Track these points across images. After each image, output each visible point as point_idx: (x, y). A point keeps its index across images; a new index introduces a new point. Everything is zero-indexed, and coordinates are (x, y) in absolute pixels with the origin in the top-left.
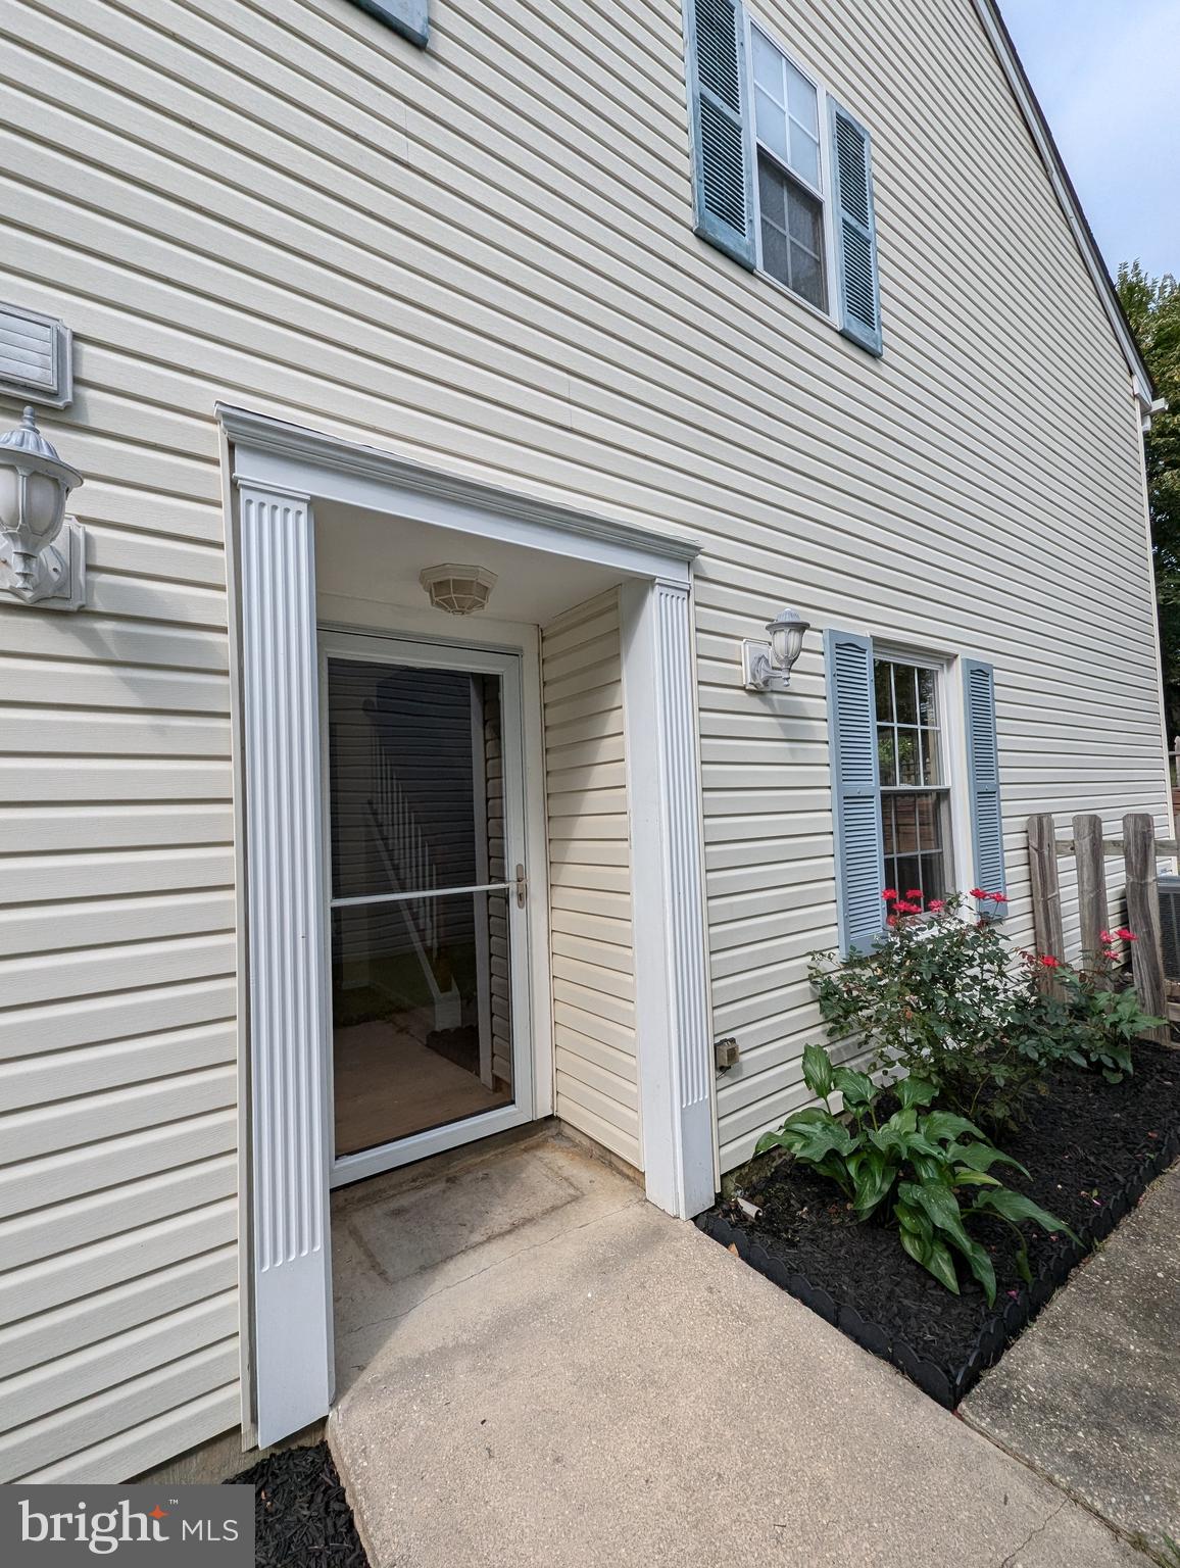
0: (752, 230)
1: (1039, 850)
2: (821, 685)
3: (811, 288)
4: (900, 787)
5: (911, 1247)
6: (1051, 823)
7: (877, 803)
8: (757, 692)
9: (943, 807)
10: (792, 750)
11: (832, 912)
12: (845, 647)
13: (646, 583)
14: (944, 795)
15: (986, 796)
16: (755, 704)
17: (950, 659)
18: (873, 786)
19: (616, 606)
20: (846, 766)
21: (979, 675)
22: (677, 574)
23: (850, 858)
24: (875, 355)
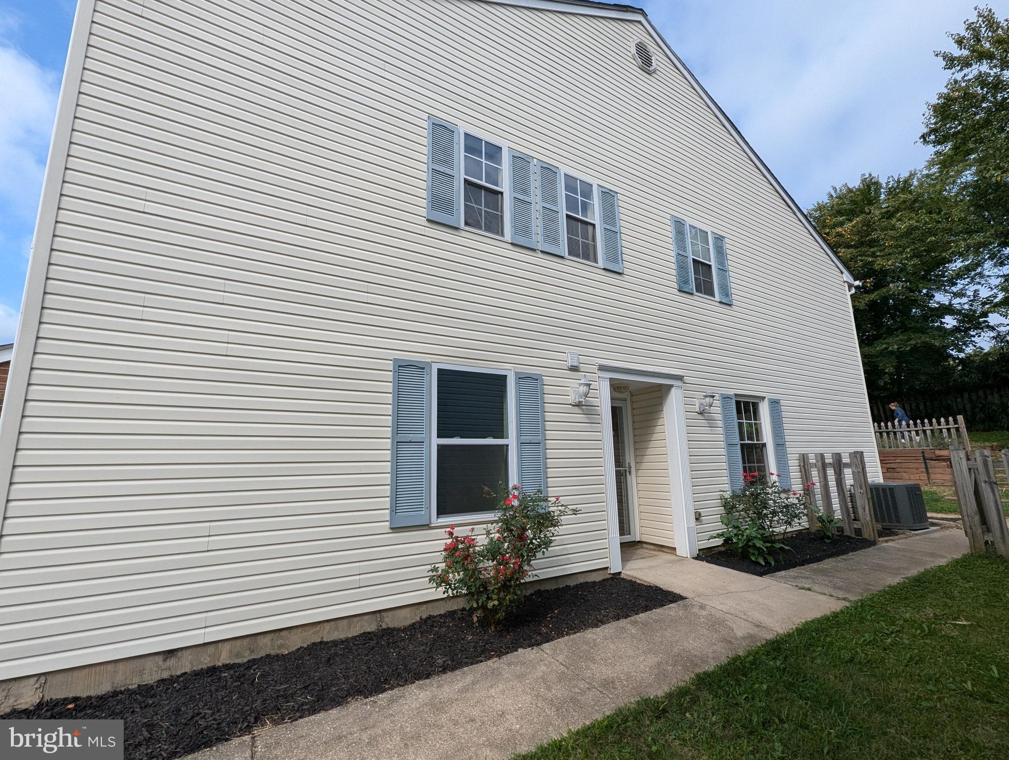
0: (692, 284)
1: (804, 466)
2: (719, 410)
3: (710, 292)
4: (747, 442)
5: (753, 559)
6: (808, 457)
7: (739, 447)
8: (701, 413)
9: (764, 449)
10: (711, 430)
11: (726, 480)
12: (725, 398)
13: (672, 386)
14: (764, 445)
15: (780, 446)
16: (700, 417)
17: (763, 398)
18: (737, 440)
19: (661, 390)
20: (728, 434)
21: (775, 404)
22: (679, 383)
23: (731, 464)
24: (730, 305)
